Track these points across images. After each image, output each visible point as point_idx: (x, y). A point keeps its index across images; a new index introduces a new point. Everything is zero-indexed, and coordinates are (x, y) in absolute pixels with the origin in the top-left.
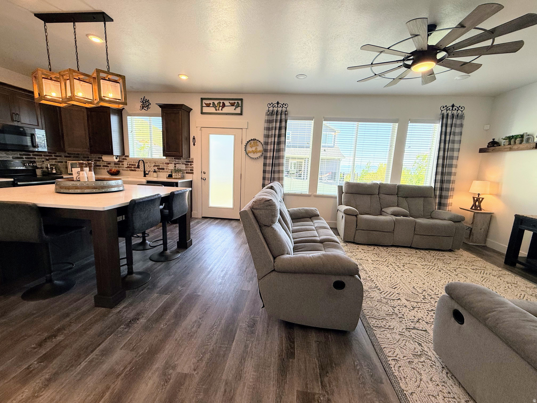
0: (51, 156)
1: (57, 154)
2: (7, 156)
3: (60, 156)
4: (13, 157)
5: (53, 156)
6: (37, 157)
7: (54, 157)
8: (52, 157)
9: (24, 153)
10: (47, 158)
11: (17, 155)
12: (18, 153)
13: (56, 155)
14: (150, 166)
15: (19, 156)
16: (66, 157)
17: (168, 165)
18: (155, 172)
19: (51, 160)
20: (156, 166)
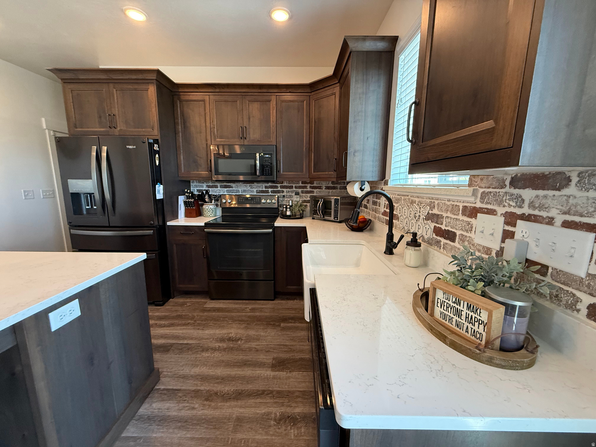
0: (306, 187)
1: (315, 185)
2: (251, 189)
3: (320, 188)
4: (257, 190)
5: (308, 187)
6: (286, 189)
7: (309, 189)
8: (306, 188)
9: (270, 184)
10: (300, 190)
11: (262, 188)
12: (264, 185)
14: (417, 215)
15: (264, 189)
16: (328, 188)
17: (473, 220)
18: (414, 243)
19: (304, 195)
20: (430, 217)
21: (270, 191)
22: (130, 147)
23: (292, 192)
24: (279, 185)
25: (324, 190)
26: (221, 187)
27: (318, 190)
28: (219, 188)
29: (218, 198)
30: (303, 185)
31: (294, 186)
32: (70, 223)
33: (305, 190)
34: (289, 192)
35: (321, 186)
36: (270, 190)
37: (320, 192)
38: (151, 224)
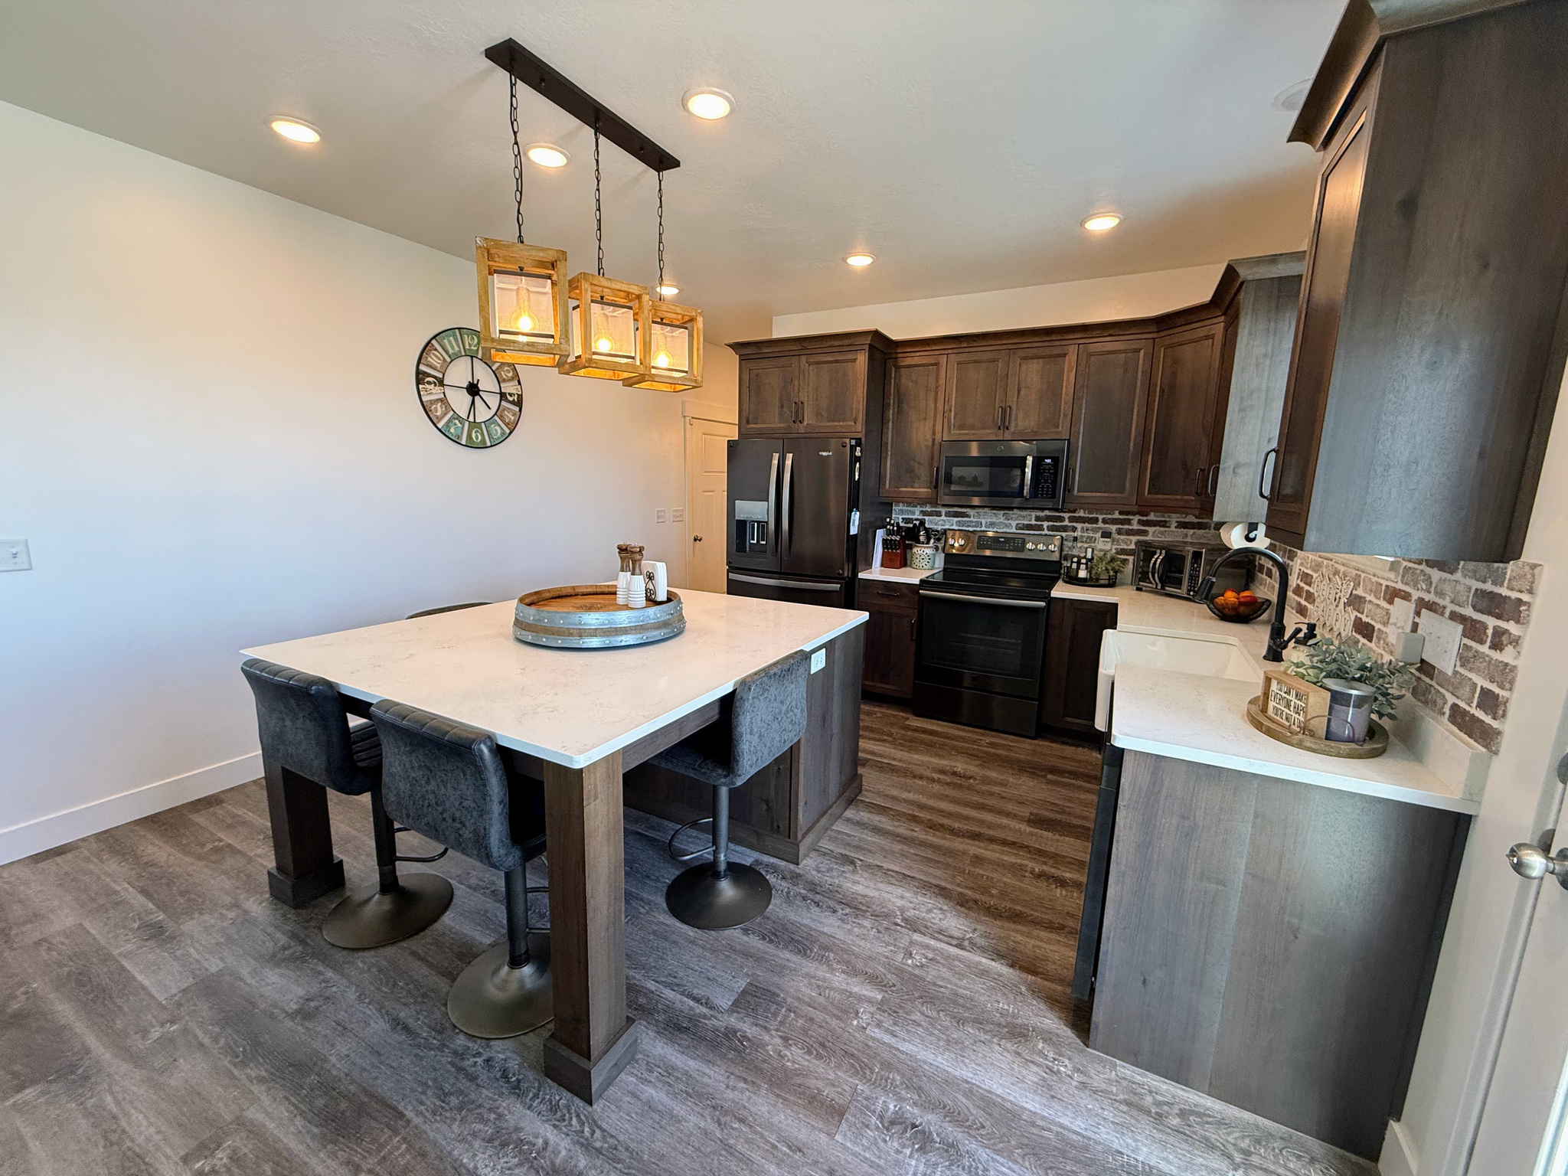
0: (1129, 522)
1: (1152, 517)
2: (1006, 522)
3: (1164, 524)
4: (1018, 524)
5: (1135, 522)
6: (1082, 525)
7: (1135, 526)
8: (1130, 524)
9: (1047, 513)
10: (1114, 528)
11: (1030, 521)
12: (1034, 514)
13: (1145, 518)
15: (1033, 522)
16: (1182, 525)
17: (1390, 608)
19: (1122, 537)
20: (1355, 602)
21: (1045, 527)
22: (824, 454)
23: (1095, 530)
24: (1066, 515)
25: (1173, 528)
26: (948, 514)
27: (1158, 528)
28: (943, 517)
29: (941, 536)
30: (1121, 517)
31: (1101, 517)
32: (730, 563)
33: (1126, 527)
34: (1087, 530)
35: (1165, 522)
36: (1046, 524)
37: (1162, 533)
38: (839, 574)
